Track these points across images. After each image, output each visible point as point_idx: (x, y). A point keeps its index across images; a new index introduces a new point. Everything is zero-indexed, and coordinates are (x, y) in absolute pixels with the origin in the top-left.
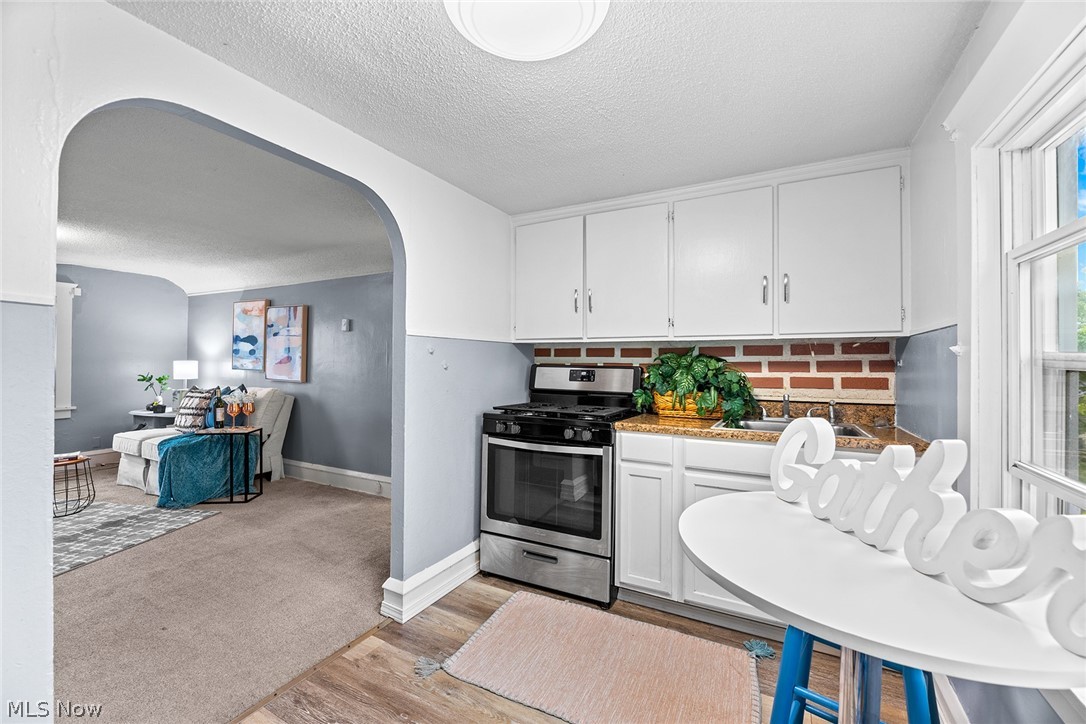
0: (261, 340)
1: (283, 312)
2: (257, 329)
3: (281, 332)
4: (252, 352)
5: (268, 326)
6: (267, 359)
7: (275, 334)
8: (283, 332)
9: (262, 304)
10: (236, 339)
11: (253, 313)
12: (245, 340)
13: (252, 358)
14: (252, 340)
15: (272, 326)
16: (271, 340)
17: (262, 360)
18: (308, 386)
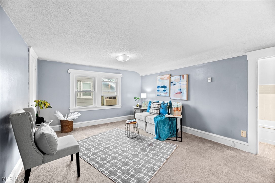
0: (168, 87)
1: (178, 77)
2: (167, 83)
3: (177, 84)
4: (164, 91)
5: (170, 82)
6: (171, 93)
7: (174, 85)
8: (178, 84)
9: (169, 75)
10: (158, 87)
11: (165, 79)
12: (161, 87)
13: (165, 92)
14: (165, 87)
15: (173, 82)
16: (172, 87)
17: (169, 93)
18: (188, 101)
